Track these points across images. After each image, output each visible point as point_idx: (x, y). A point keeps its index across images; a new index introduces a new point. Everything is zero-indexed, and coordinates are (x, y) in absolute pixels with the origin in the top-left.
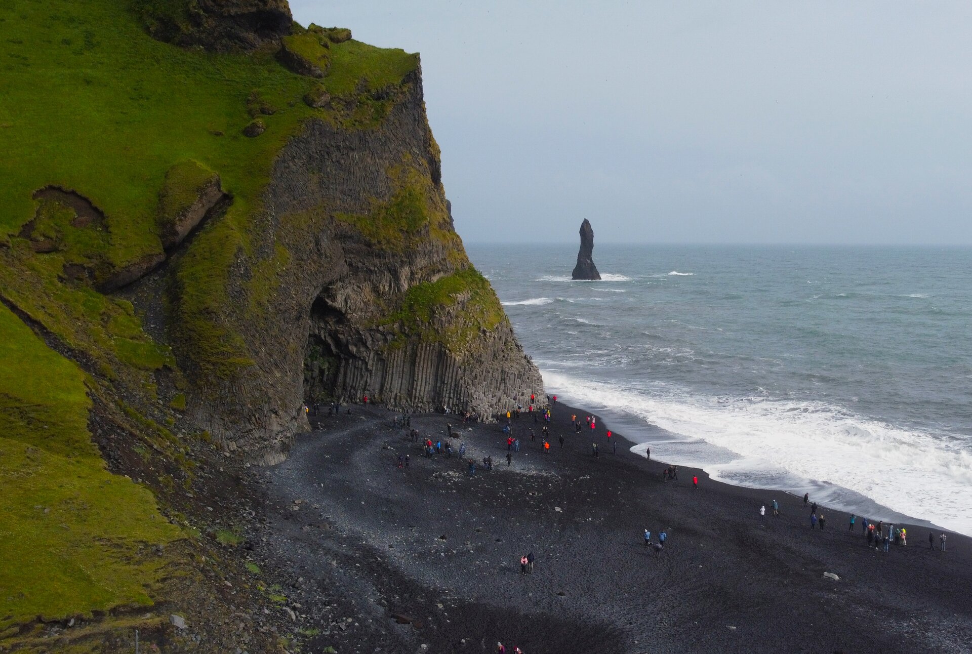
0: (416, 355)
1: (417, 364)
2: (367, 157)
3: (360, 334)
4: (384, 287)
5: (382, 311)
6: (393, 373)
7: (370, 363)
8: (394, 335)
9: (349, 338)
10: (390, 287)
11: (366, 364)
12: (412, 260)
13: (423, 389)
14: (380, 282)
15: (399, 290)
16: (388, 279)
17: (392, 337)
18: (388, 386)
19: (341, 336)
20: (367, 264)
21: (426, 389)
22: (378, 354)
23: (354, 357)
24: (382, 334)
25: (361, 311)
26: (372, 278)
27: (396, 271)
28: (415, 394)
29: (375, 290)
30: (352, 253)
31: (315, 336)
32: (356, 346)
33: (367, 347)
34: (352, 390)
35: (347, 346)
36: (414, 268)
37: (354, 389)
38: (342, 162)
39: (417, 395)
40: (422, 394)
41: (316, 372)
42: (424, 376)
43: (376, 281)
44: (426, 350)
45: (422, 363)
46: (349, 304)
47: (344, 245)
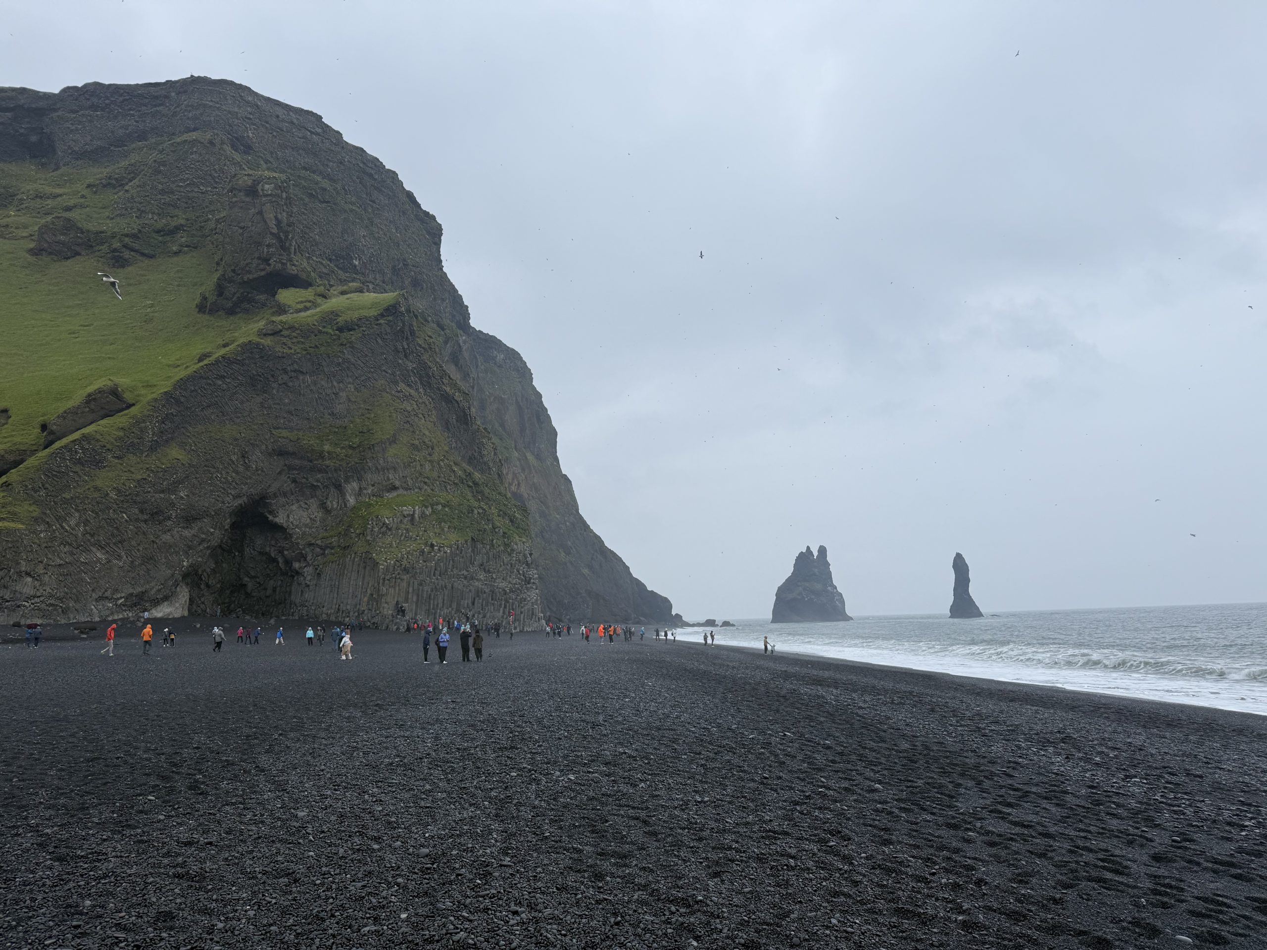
2: (322, 380)
3: (301, 550)
4: (332, 503)
5: (327, 525)
7: (309, 578)
9: (293, 554)
10: (338, 502)
11: (306, 578)
12: (361, 476)
13: (349, 602)
14: (327, 499)
15: (344, 505)
16: (336, 494)
19: (286, 552)
20: (311, 479)
21: (353, 603)
23: (297, 573)
25: (306, 527)
26: (317, 494)
27: (340, 485)
29: (323, 506)
30: (295, 469)
31: (266, 553)
32: (298, 562)
33: (307, 563)
35: (291, 562)
36: (364, 484)
38: (290, 384)
39: (345, 609)
43: (323, 497)
46: (291, 519)
47: (285, 461)
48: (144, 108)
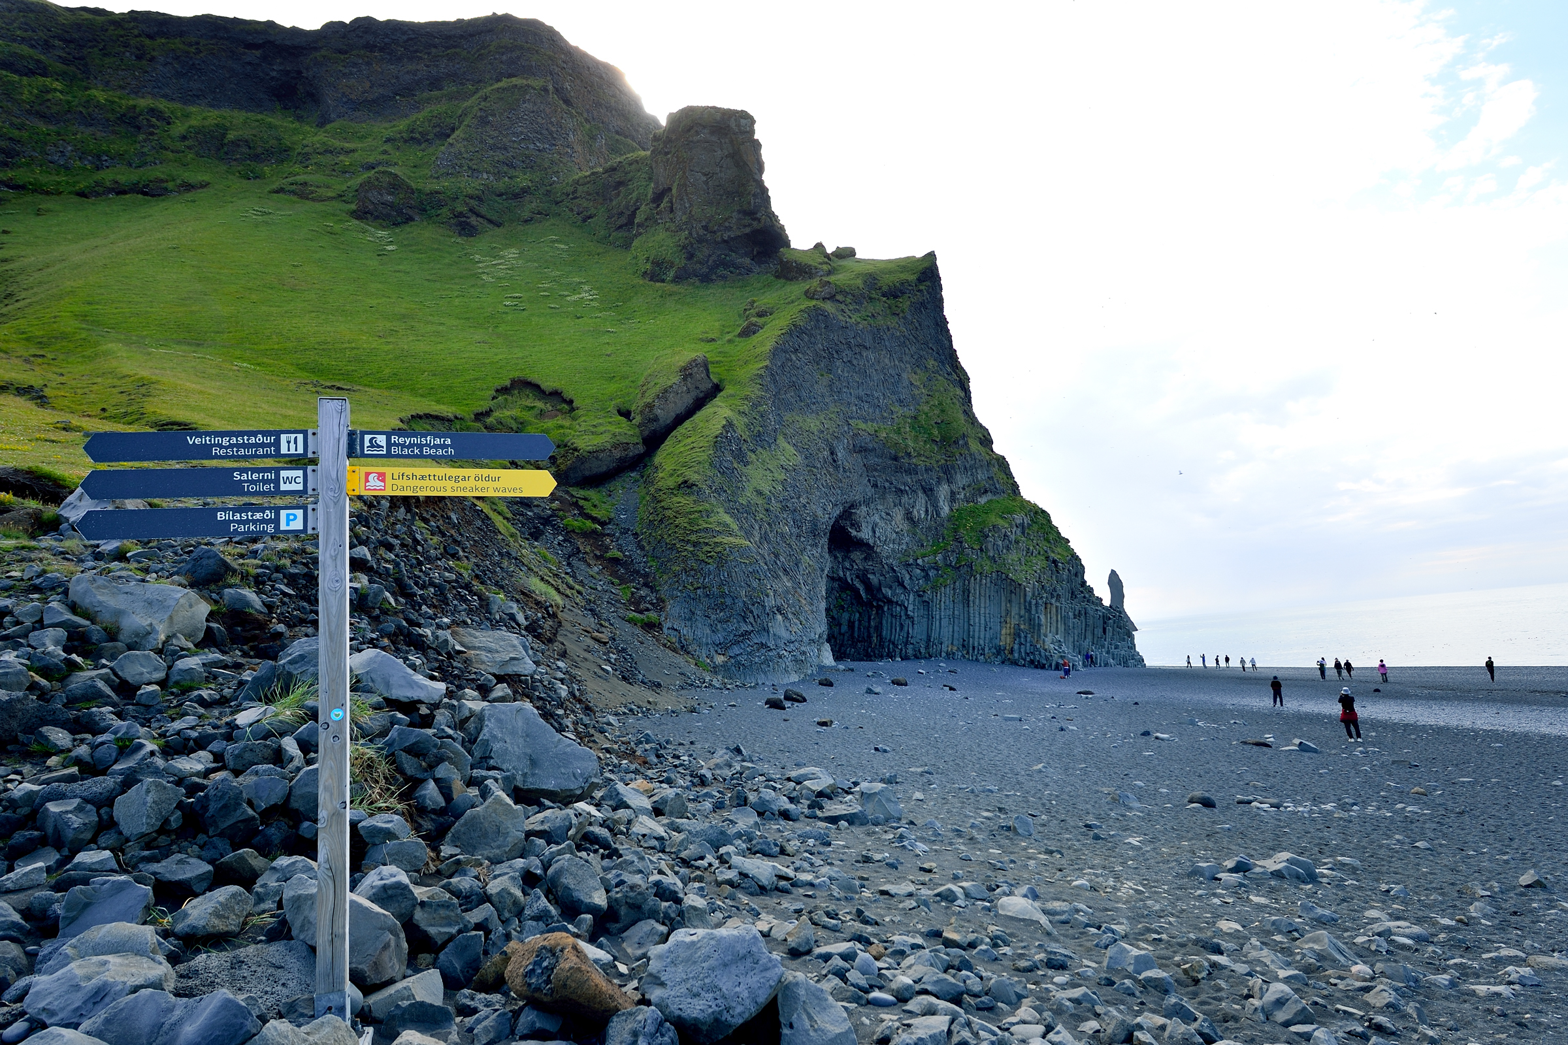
0: (969, 592)
1: (971, 603)
2: (885, 357)
3: (894, 571)
4: (919, 512)
5: (920, 540)
6: (941, 619)
7: (910, 608)
8: (938, 570)
9: (881, 578)
10: (927, 511)
11: (906, 609)
12: (951, 477)
13: (982, 636)
14: (913, 507)
15: (938, 515)
16: (923, 501)
17: (936, 572)
18: (937, 635)
19: (871, 576)
20: (895, 482)
21: (987, 636)
22: (919, 596)
23: (890, 602)
24: (923, 570)
25: (894, 543)
26: (903, 501)
27: (931, 490)
28: (973, 643)
29: (909, 517)
30: (876, 470)
31: (840, 579)
32: (891, 588)
33: (905, 588)
34: (891, 646)
35: (880, 589)
36: (954, 488)
37: (893, 644)
38: (855, 362)
39: (976, 645)
40: (982, 642)
41: (844, 628)
42: (982, 618)
43: (909, 504)
44: (981, 585)
45: (977, 600)
46: (878, 534)
47: (865, 460)
48: (434, 50)
